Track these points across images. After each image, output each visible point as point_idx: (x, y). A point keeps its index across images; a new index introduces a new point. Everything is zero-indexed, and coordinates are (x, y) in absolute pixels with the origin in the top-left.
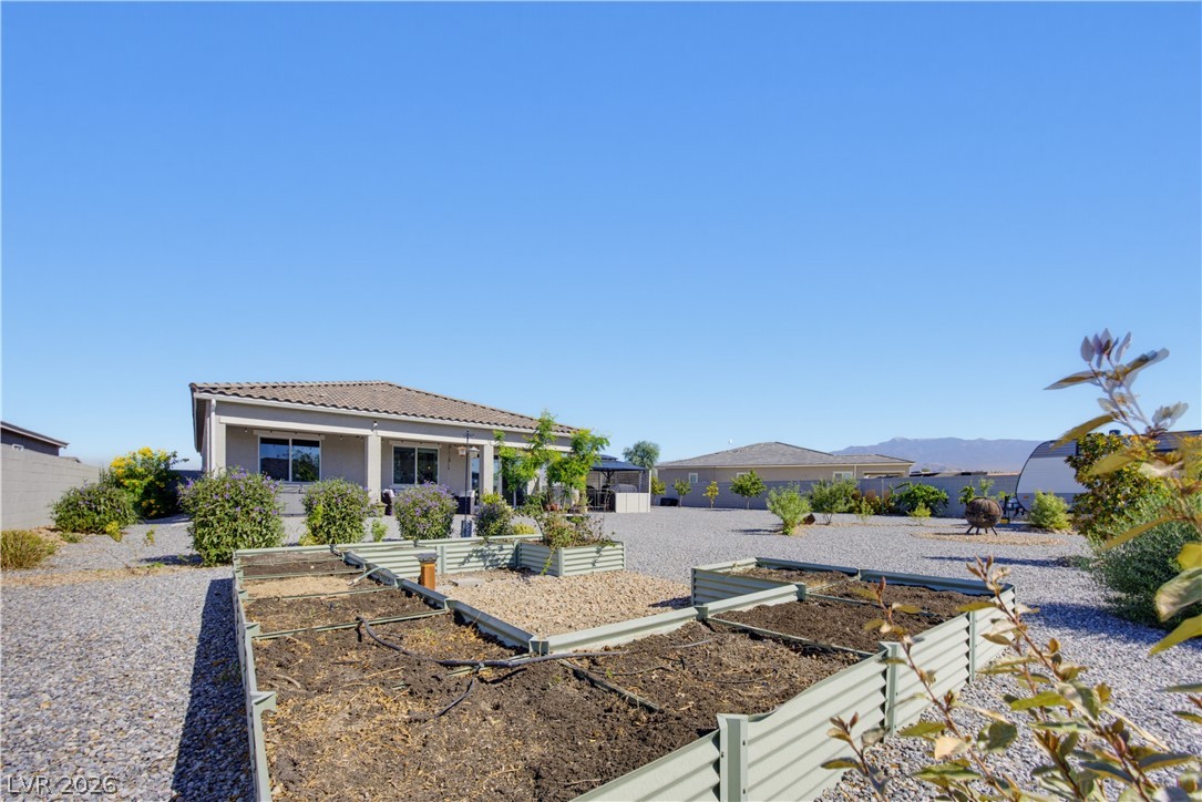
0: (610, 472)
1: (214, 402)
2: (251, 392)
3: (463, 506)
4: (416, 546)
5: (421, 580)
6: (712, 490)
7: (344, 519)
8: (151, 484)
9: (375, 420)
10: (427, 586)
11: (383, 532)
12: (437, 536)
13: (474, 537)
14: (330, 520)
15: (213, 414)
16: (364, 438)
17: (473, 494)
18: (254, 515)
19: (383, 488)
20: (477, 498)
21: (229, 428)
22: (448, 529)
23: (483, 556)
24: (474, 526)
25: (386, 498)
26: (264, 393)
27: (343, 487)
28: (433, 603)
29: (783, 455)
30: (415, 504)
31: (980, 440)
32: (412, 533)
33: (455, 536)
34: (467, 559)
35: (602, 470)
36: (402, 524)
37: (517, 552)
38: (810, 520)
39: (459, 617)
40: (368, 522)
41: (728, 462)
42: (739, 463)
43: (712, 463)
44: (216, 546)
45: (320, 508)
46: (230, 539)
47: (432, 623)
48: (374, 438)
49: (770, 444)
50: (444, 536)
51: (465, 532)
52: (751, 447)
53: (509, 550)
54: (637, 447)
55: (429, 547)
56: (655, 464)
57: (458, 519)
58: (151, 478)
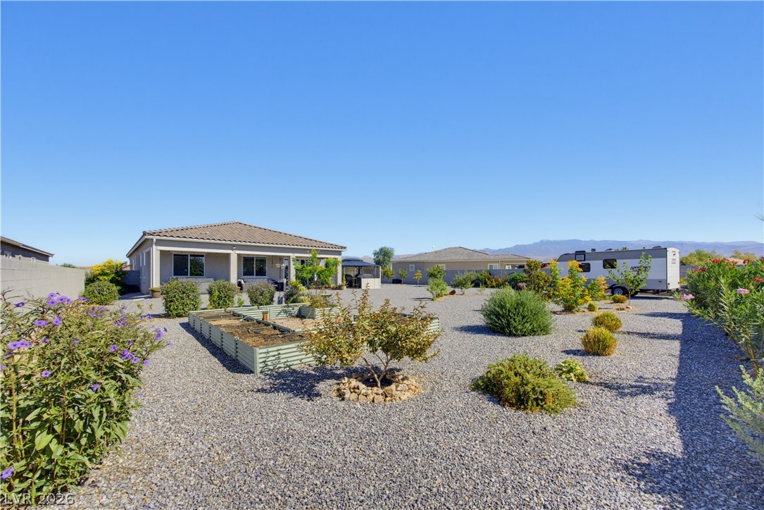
0: (360, 267)
1: (155, 240)
2: (167, 234)
3: (280, 287)
4: (258, 308)
5: (263, 319)
6: (419, 276)
7: (225, 297)
8: (113, 278)
9: (234, 245)
10: (265, 320)
11: (243, 302)
12: (267, 304)
13: (284, 304)
14: (220, 298)
15: (154, 246)
16: (228, 255)
17: (285, 282)
18: (190, 297)
19: (238, 279)
20: (287, 282)
21: (162, 252)
22: (272, 300)
23: (286, 312)
24: (284, 299)
25: (240, 284)
26: (172, 234)
27: (224, 283)
28: (267, 325)
29: (462, 254)
30: (257, 290)
31: (592, 241)
32: (256, 302)
33: (275, 304)
34: (279, 313)
35: (356, 266)
36: (251, 299)
37: (300, 310)
38: (453, 293)
39: (275, 328)
40: (236, 298)
41: (432, 259)
42: (438, 259)
43: (422, 259)
44: (176, 310)
45: (217, 293)
46: (181, 307)
47: (268, 329)
48: (234, 255)
49: (456, 248)
50: (270, 304)
51: (280, 302)
52: (446, 249)
53: (296, 309)
54: (381, 250)
55: (264, 308)
56: (392, 260)
57: (277, 295)
58: (113, 275)
